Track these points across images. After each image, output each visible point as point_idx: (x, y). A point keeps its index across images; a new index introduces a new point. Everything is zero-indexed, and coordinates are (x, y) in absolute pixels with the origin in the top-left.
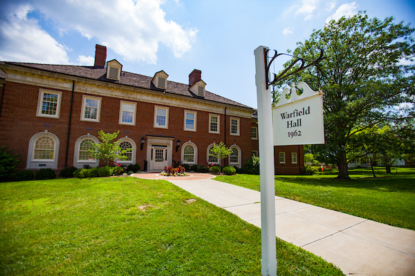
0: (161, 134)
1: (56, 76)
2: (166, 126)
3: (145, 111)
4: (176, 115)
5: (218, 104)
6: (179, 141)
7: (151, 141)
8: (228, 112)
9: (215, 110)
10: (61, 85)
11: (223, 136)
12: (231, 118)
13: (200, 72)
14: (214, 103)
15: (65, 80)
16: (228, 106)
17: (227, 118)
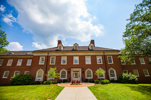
0: (76, 67)
1: (44, 52)
2: (78, 64)
3: (70, 59)
4: (82, 59)
5: (100, 51)
6: (83, 69)
7: (73, 70)
8: (105, 54)
9: (99, 54)
10: (45, 54)
11: (105, 65)
12: (107, 56)
13: (94, 40)
14: (98, 51)
15: (46, 53)
16: (105, 51)
17: (105, 57)
